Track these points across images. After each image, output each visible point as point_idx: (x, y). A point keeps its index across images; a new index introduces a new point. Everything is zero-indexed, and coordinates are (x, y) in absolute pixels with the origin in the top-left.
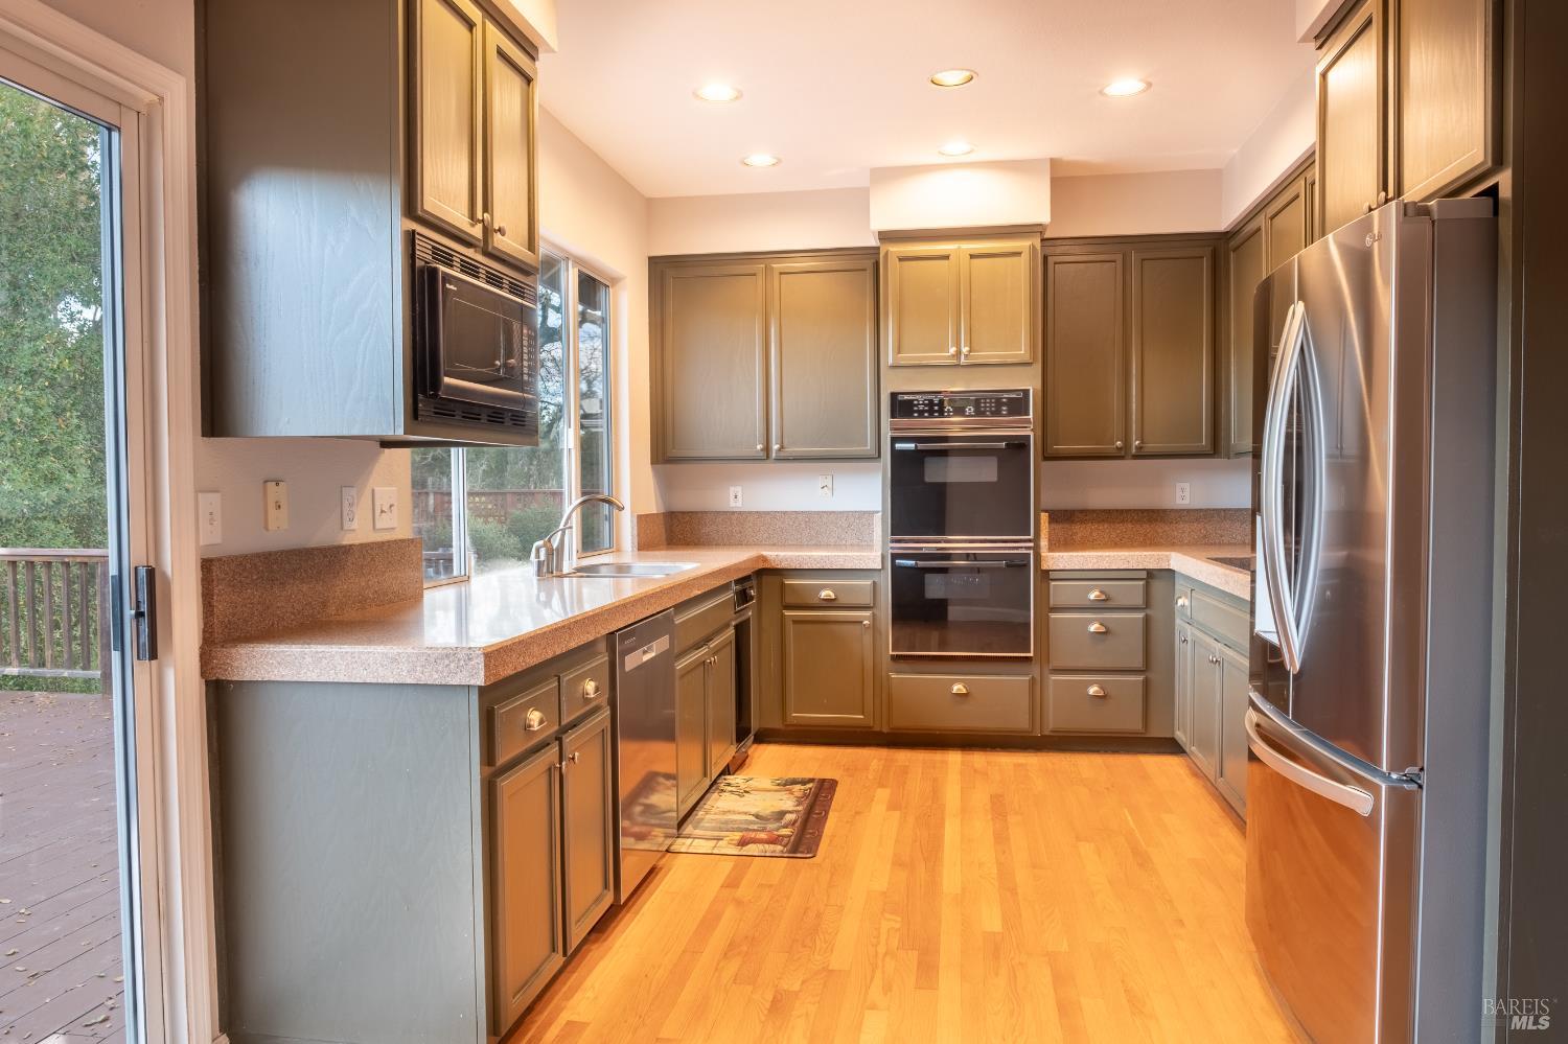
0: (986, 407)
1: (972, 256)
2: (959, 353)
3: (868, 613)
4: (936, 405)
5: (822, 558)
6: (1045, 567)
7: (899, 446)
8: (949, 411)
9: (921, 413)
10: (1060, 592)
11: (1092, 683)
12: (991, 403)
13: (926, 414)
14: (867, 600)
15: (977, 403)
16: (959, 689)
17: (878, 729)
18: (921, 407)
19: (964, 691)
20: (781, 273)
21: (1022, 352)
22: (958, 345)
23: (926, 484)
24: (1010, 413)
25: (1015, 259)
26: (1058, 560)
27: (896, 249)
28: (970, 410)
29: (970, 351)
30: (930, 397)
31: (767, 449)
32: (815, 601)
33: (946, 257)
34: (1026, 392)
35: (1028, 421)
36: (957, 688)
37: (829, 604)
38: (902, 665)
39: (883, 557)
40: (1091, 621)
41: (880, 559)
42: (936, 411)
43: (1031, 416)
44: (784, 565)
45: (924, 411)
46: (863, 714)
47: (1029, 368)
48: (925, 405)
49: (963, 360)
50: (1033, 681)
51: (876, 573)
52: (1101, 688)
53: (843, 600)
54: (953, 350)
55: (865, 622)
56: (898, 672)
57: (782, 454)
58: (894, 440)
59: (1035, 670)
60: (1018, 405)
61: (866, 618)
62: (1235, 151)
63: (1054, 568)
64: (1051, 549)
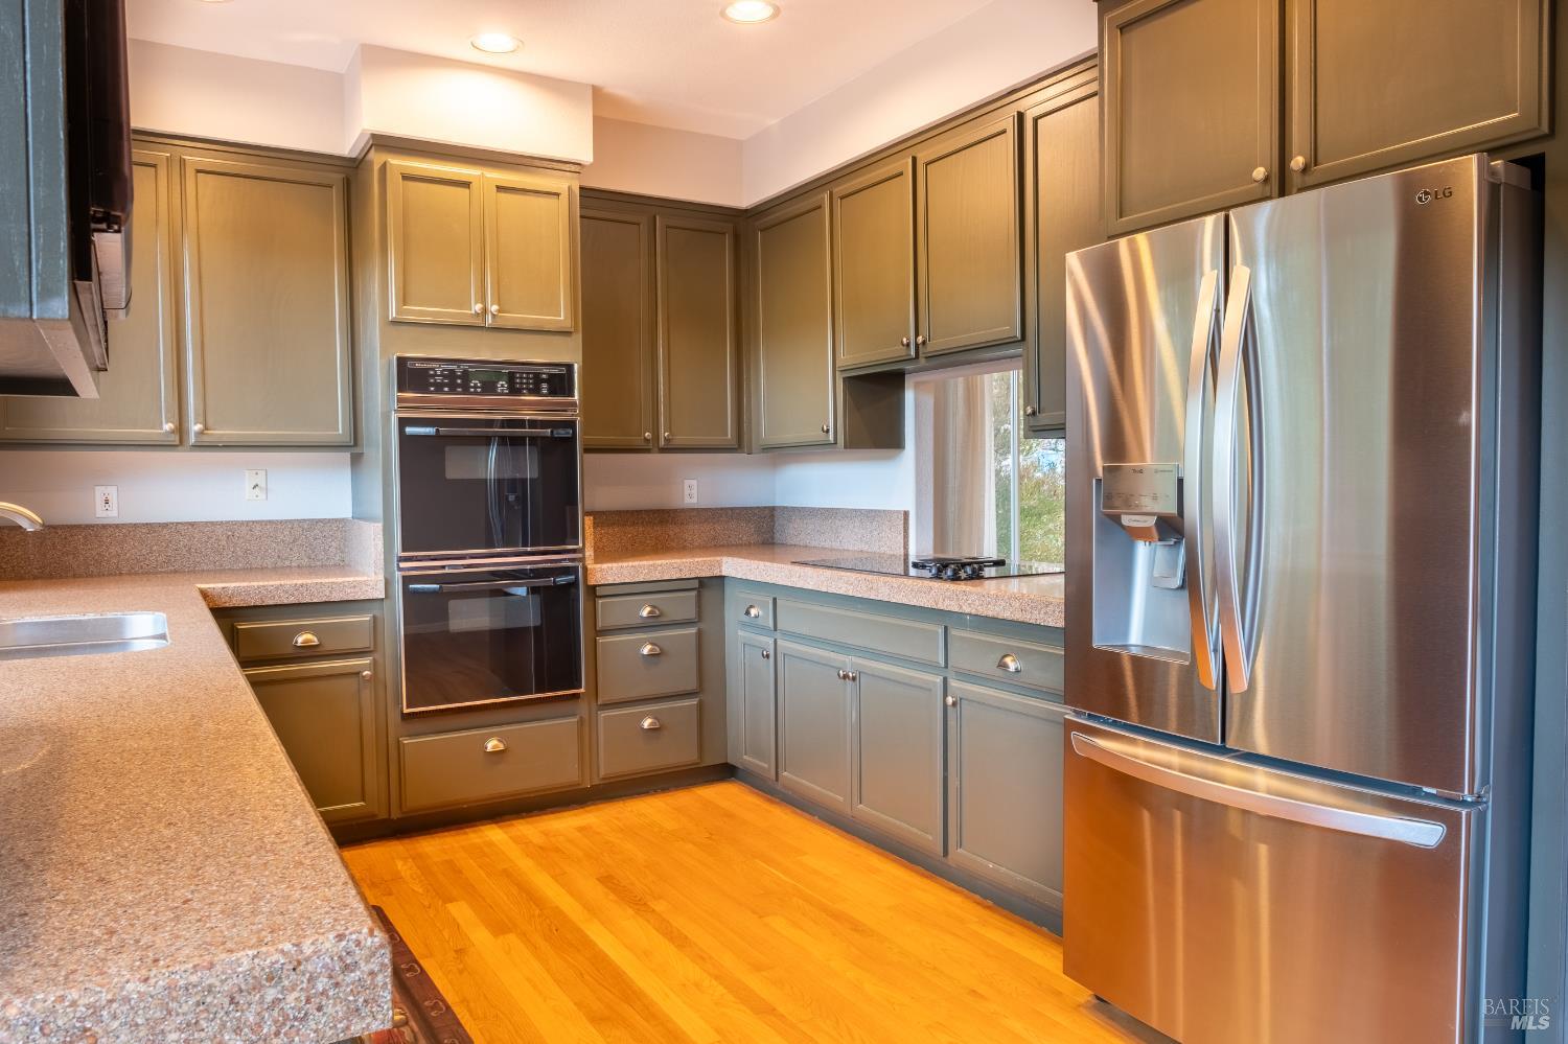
0: (521, 383)
1: (500, 188)
2: (485, 310)
3: (366, 661)
4: (459, 377)
5: (297, 588)
6: (592, 582)
7: (409, 430)
8: (475, 387)
9: (439, 388)
10: (610, 612)
11: (644, 715)
12: (528, 378)
13: (446, 389)
14: (363, 642)
15: (511, 377)
16: (494, 747)
17: (385, 816)
18: (439, 380)
19: (501, 747)
20: (198, 171)
21: (562, 316)
22: (483, 300)
23: (446, 480)
24: (552, 392)
25: (552, 201)
26: (607, 572)
27: (399, 163)
28: (502, 385)
29: (499, 311)
30: (451, 367)
31: (181, 430)
32: (289, 650)
33: (466, 185)
34: (570, 367)
35: (573, 404)
36: (492, 745)
37: (309, 653)
38: (418, 726)
39: (388, 583)
40: (643, 642)
41: (382, 585)
42: (459, 386)
43: (576, 397)
44: (236, 602)
45: (443, 385)
46: (363, 800)
47: (568, 339)
48: (445, 377)
49: (489, 320)
50: (581, 722)
51: (377, 604)
52: (655, 718)
53: (330, 646)
54: (478, 307)
55: (366, 673)
56: (410, 736)
57: (206, 439)
58: (403, 422)
59: (583, 708)
60: (560, 382)
61: (365, 667)
62: (773, 122)
63: (602, 582)
64: (598, 559)
